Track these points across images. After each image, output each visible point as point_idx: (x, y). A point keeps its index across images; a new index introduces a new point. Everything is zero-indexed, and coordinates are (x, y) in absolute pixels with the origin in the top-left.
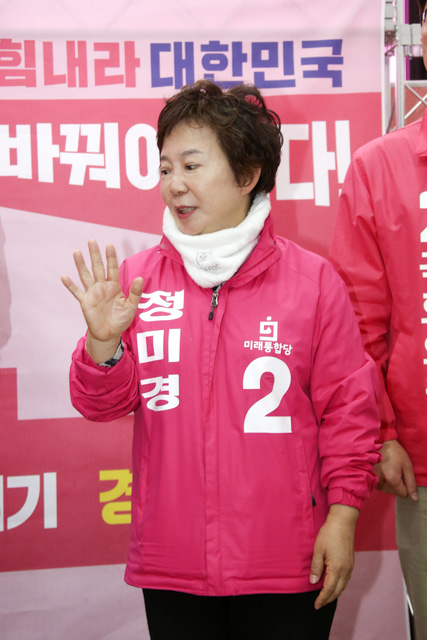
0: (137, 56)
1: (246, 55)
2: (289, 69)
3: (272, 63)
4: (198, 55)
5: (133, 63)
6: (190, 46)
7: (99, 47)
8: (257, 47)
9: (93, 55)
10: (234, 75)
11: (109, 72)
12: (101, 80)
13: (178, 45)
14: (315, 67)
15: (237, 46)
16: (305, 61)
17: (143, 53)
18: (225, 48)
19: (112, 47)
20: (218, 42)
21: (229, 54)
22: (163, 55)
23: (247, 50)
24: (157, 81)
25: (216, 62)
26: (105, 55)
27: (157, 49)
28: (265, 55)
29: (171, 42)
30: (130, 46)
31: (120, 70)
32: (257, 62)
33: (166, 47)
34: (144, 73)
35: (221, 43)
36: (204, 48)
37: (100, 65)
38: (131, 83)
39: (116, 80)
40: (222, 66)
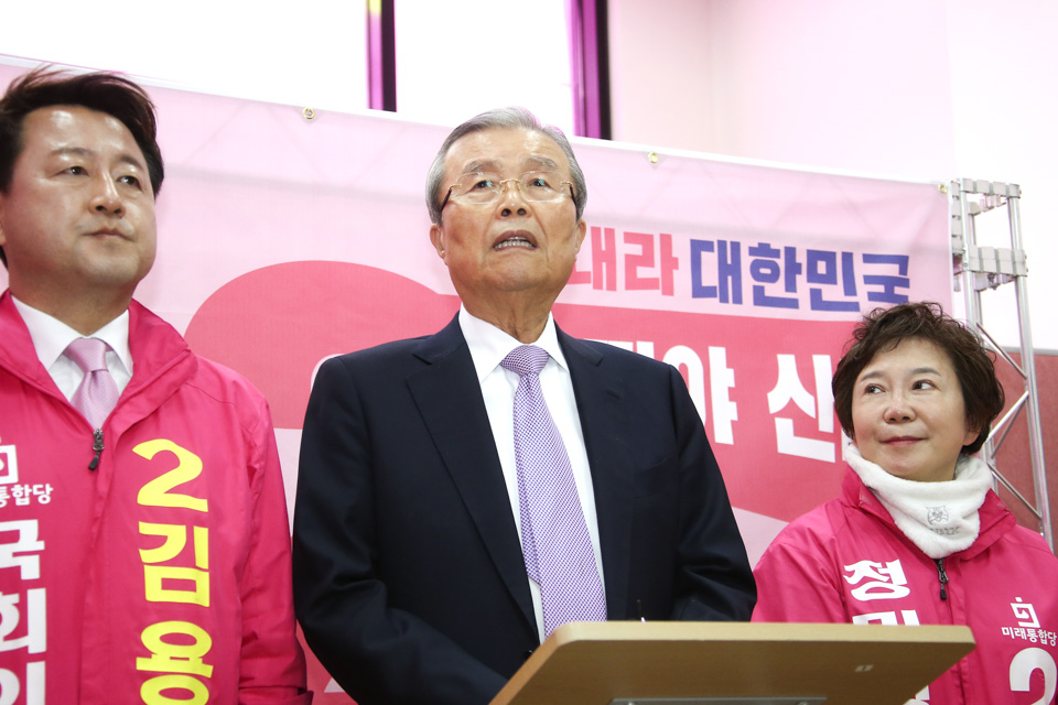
0: (674, 255)
1: (800, 265)
2: (850, 288)
3: (830, 278)
4: (746, 261)
5: (670, 263)
6: (736, 246)
7: (630, 238)
8: (814, 256)
9: (623, 249)
10: (787, 290)
11: (643, 272)
12: (633, 283)
13: (722, 244)
14: (880, 289)
15: (790, 252)
16: (869, 280)
17: (682, 252)
18: (776, 253)
19: (646, 240)
20: (769, 245)
21: (781, 262)
22: (705, 255)
23: (801, 258)
24: (700, 291)
25: (767, 271)
26: (637, 250)
27: (698, 247)
28: (822, 267)
29: (714, 239)
30: (666, 240)
31: (654, 272)
32: (813, 276)
33: (708, 246)
34: (683, 277)
35: (773, 247)
36: (752, 251)
37: (632, 262)
38: (668, 290)
39: (649, 284)
40: (773, 278)
